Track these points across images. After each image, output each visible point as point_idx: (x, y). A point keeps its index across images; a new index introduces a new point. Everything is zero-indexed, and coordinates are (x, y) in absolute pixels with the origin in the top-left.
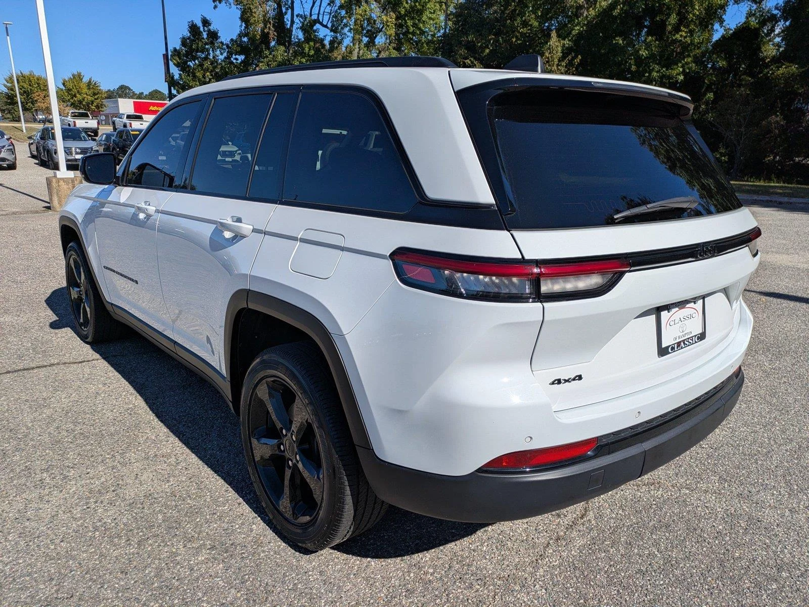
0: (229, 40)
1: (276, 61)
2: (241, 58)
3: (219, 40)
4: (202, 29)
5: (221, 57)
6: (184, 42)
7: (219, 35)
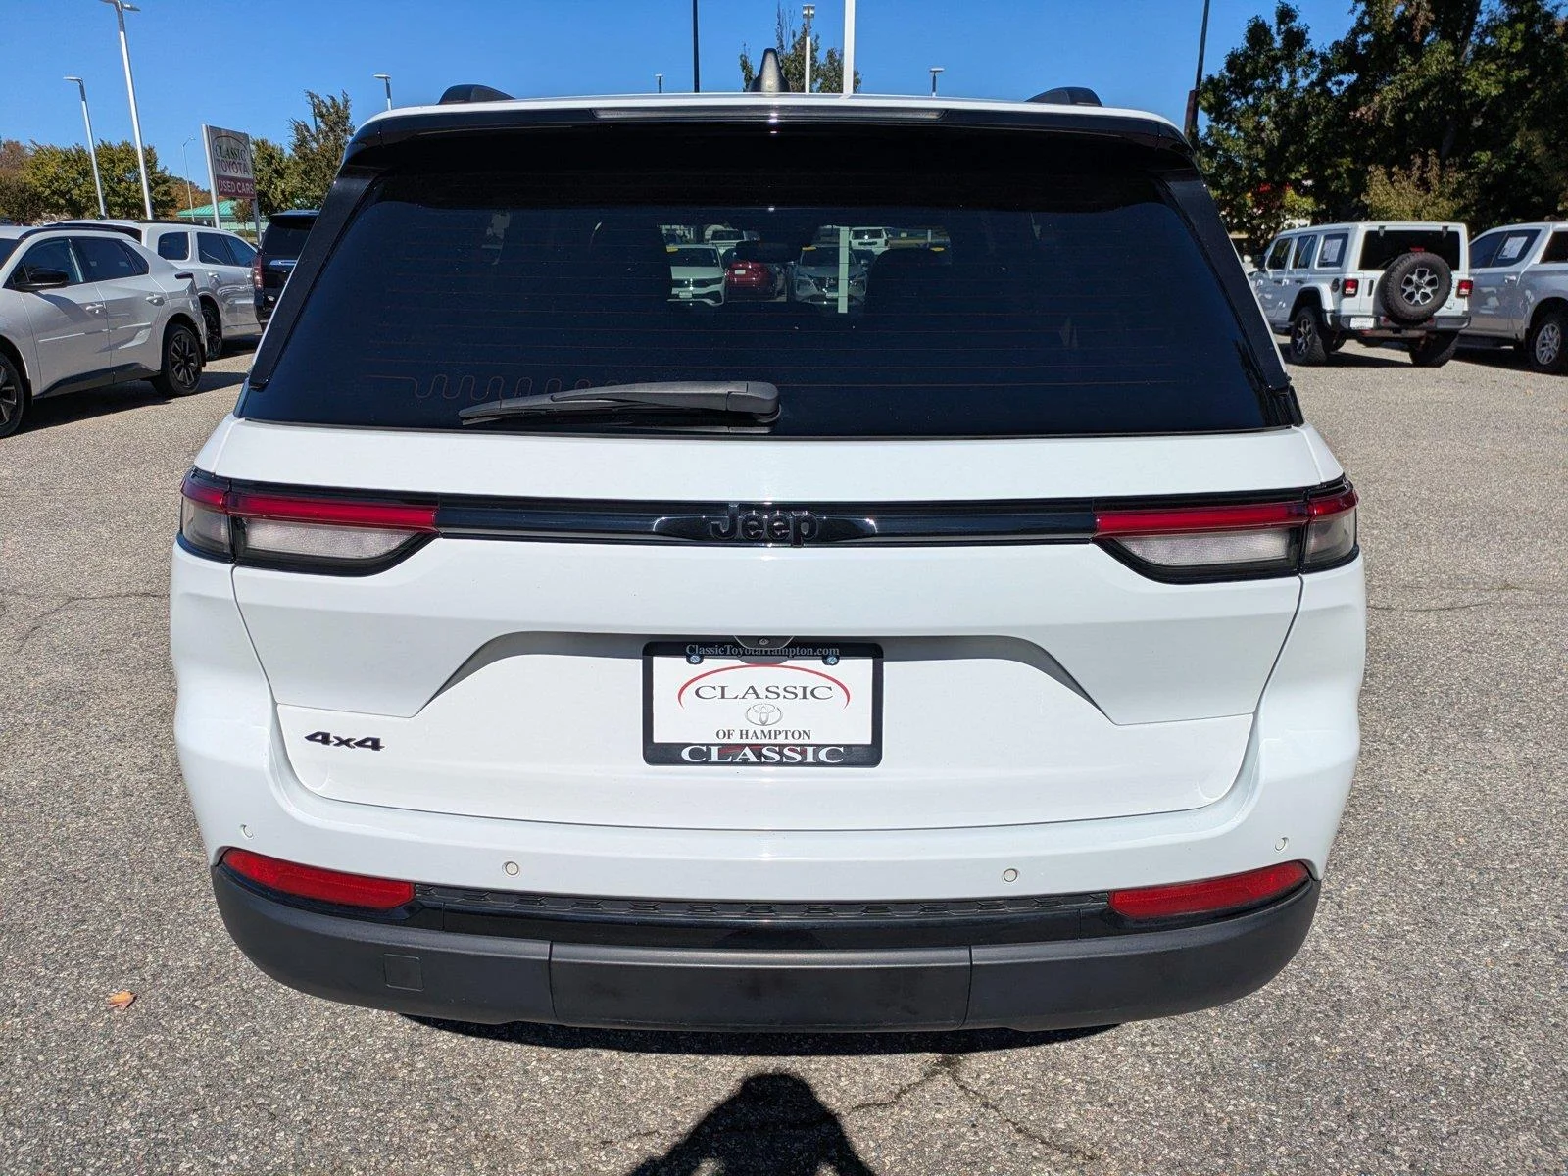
0: (1329, 44)
1: (1424, 77)
2: (1349, 79)
3: (1308, 48)
4: (1274, 31)
5: (1304, 83)
6: (1233, 63)
7: (1308, 37)
